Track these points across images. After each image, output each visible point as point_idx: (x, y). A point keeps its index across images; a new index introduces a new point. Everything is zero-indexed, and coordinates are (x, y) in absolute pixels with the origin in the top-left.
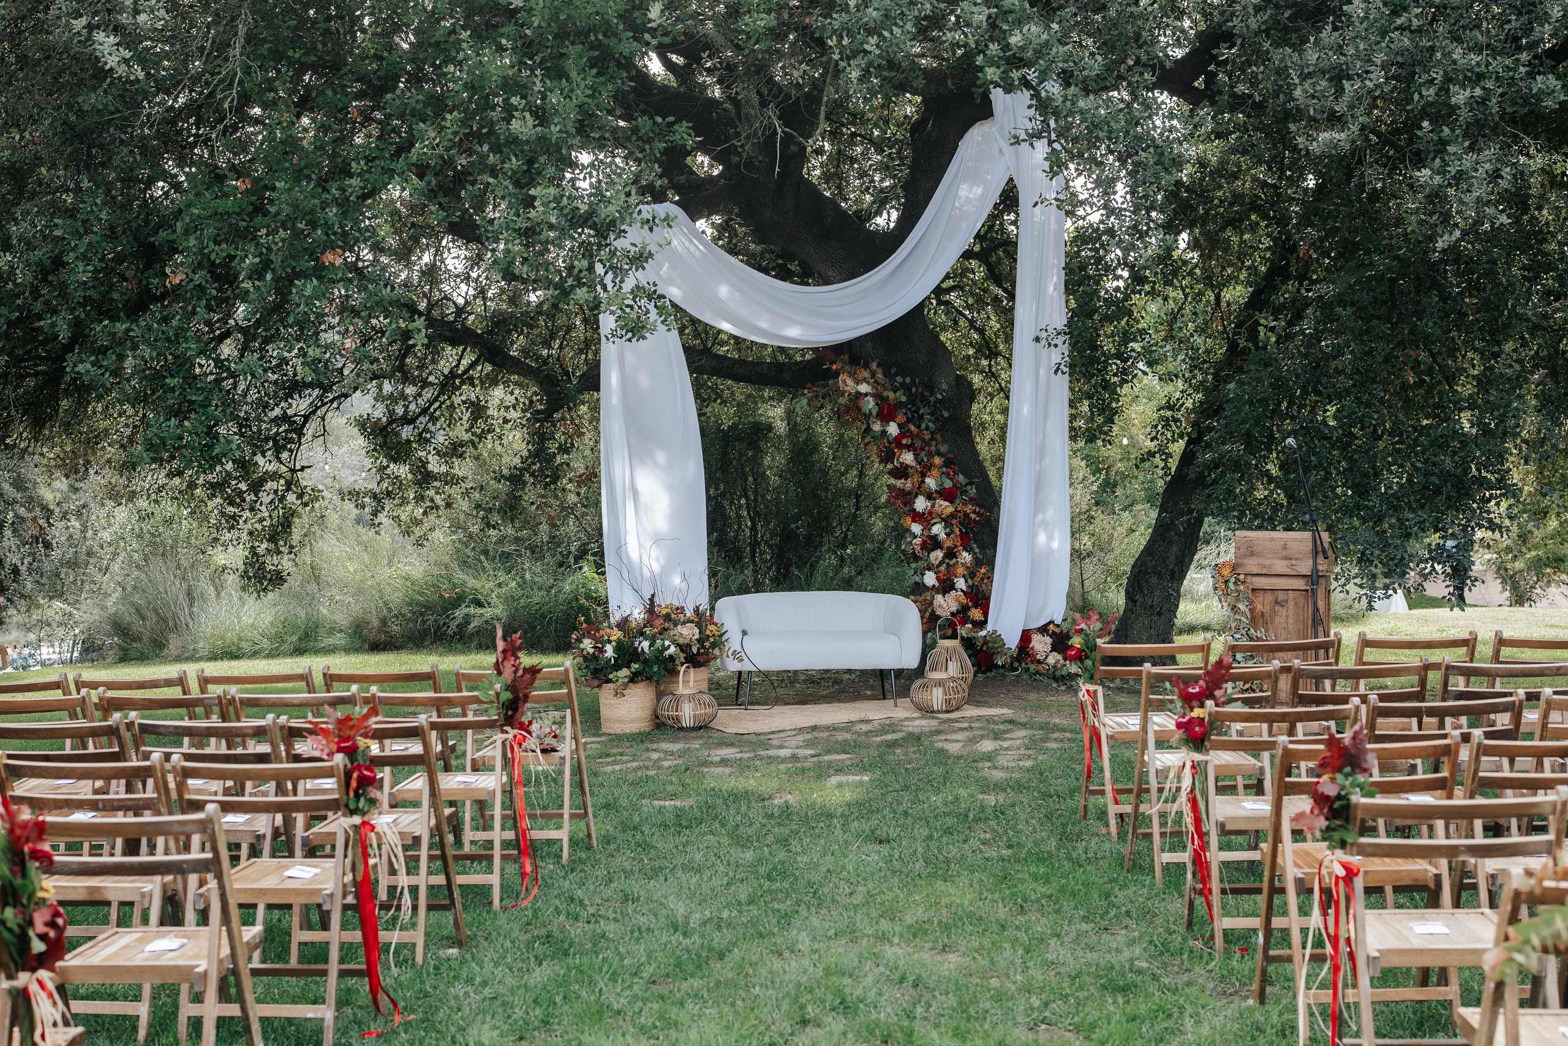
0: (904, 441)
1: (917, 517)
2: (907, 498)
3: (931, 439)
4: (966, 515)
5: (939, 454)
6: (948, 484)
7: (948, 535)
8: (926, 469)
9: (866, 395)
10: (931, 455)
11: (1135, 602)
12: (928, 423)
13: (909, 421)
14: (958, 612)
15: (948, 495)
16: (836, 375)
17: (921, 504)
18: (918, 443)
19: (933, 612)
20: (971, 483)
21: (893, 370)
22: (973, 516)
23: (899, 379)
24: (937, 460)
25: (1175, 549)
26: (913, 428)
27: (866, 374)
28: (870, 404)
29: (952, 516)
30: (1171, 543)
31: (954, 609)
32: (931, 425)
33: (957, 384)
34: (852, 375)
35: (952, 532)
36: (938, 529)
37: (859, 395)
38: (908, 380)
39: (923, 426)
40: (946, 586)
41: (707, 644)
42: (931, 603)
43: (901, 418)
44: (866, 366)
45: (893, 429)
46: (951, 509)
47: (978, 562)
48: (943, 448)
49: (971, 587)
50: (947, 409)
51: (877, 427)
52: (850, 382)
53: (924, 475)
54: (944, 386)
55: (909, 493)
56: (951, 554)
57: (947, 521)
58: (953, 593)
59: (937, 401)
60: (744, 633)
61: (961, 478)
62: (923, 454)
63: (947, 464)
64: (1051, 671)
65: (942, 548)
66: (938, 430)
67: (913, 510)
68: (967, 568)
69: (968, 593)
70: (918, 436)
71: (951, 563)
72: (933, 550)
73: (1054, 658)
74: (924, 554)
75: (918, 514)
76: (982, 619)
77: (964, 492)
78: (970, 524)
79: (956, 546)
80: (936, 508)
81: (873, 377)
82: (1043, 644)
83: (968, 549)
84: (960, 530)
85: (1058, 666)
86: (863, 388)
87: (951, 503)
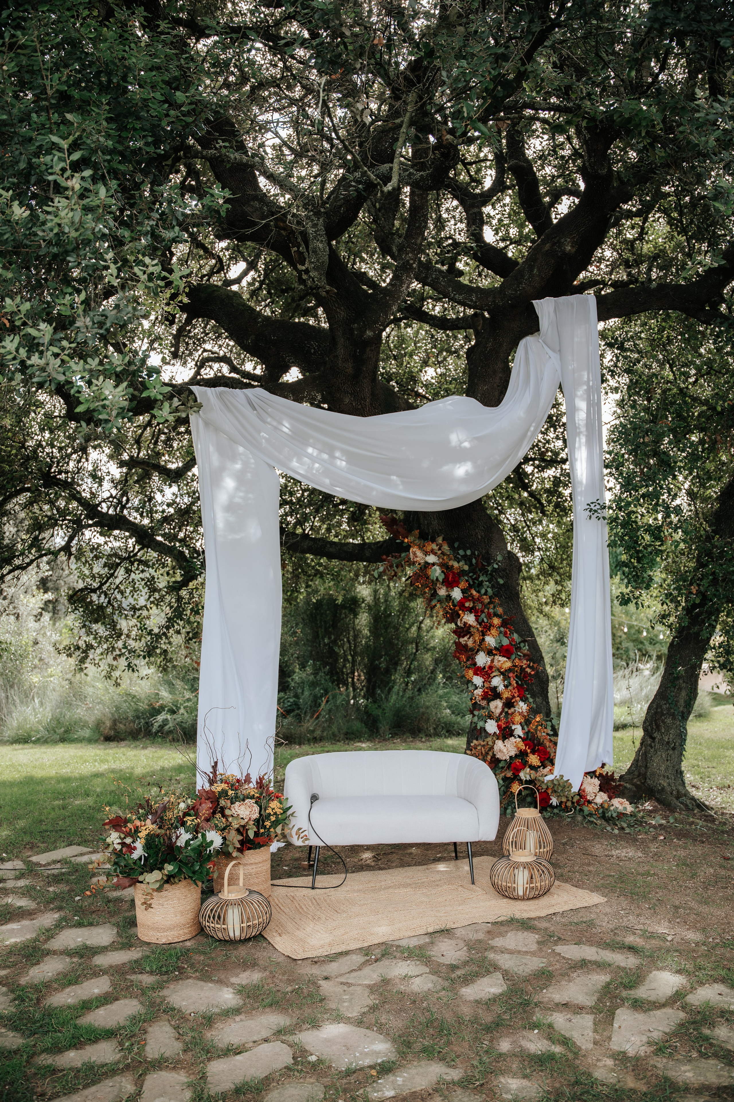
0: (467, 604)
1: (478, 671)
2: (470, 653)
3: (489, 603)
4: (522, 669)
5: (496, 615)
6: (506, 642)
7: (506, 687)
8: (486, 628)
9: (434, 564)
10: (489, 616)
11: (653, 739)
12: (487, 587)
13: (470, 587)
14: (516, 756)
15: (505, 651)
16: (407, 548)
17: (482, 659)
18: (479, 606)
19: (494, 755)
20: (524, 641)
21: (456, 545)
22: (529, 670)
23: (461, 552)
24: (496, 621)
25: (683, 694)
26: (474, 593)
27: (434, 546)
28: (437, 572)
29: (510, 670)
30: (680, 689)
31: (513, 753)
32: (489, 590)
33: (509, 557)
34: (421, 548)
35: (510, 684)
36: (497, 681)
37: (427, 565)
38: (469, 552)
39: (483, 591)
40: (506, 733)
41: (268, 824)
42: (492, 748)
43: (463, 584)
44: (433, 540)
45: (457, 594)
46: (508, 664)
47: (533, 711)
48: (500, 610)
49: (527, 733)
50: (501, 577)
51: (442, 592)
52: (419, 553)
53: (484, 634)
54: (499, 558)
55: (472, 650)
56: (509, 704)
57: (505, 674)
58: (512, 739)
59: (494, 570)
60: (314, 798)
61: (515, 636)
62: (483, 615)
63: (504, 624)
64: (601, 811)
65: (501, 699)
66: (495, 595)
67: (475, 664)
68: (524, 716)
69: (524, 740)
70: (479, 600)
71: (510, 712)
72: (493, 700)
73: (601, 798)
74: (484, 703)
75: (479, 668)
76: (539, 764)
77: (519, 649)
78: (526, 677)
79: (514, 697)
80: (496, 663)
81: (439, 549)
82: (592, 786)
83: (524, 700)
84: (517, 683)
85: (606, 806)
86: (431, 559)
87: (509, 658)
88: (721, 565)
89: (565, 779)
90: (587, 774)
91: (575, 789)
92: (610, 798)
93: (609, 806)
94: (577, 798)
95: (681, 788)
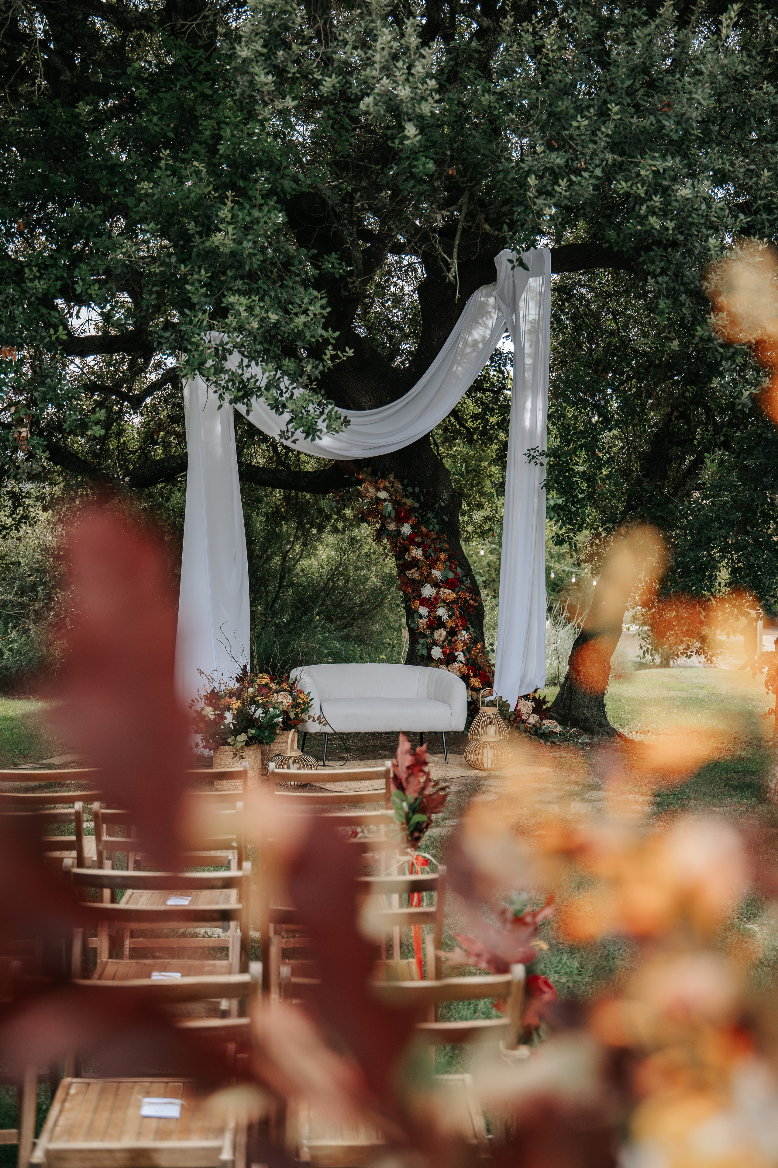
0: (416, 540)
1: (424, 602)
2: (416, 585)
3: (436, 539)
4: (466, 601)
5: (442, 550)
6: (451, 575)
7: (450, 617)
8: (433, 563)
9: (385, 500)
10: (436, 551)
12: (434, 524)
13: (420, 523)
15: (450, 584)
16: (360, 483)
17: (428, 591)
18: (428, 542)
20: (466, 576)
21: (405, 482)
22: (471, 602)
23: (410, 489)
24: (443, 556)
26: (423, 528)
27: (387, 484)
28: (388, 508)
29: (454, 601)
32: (436, 526)
34: (374, 484)
35: (454, 614)
36: (442, 612)
37: (378, 500)
38: (417, 490)
39: (431, 527)
40: (450, 659)
41: (298, 710)
43: (413, 520)
44: (386, 477)
45: (406, 529)
46: (454, 596)
47: (473, 640)
48: (446, 546)
49: (468, 659)
50: (446, 515)
51: (392, 527)
52: (372, 490)
53: (430, 568)
54: (446, 496)
55: (419, 582)
56: (452, 633)
57: (449, 605)
58: (456, 665)
59: (441, 507)
61: (459, 570)
62: (430, 550)
63: (449, 559)
64: (534, 729)
65: (445, 628)
66: (441, 531)
67: (420, 595)
68: (466, 644)
69: (466, 665)
70: (427, 536)
71: (453, 639)
72: (437, 629)
73: (533, 719)
74: (428, 632)
75: (424, 599)
76: (480, 686)
77: (462, 582)
78: (468, 608)
79: (457, 626)
80: (441, 594)
81: (392, 487)
82: (526, 708)
83: (466, 629)
84: (460, 613)
85: (538, 726)
86: (383, 495)
87: (453, 590)
88: (650, 509)
89: (504, 700)
90: (520, 698)
91: (512, 709)
92: (542, 719)
93: (541, 726)
94: (514, 716)
95: (603, 720)
